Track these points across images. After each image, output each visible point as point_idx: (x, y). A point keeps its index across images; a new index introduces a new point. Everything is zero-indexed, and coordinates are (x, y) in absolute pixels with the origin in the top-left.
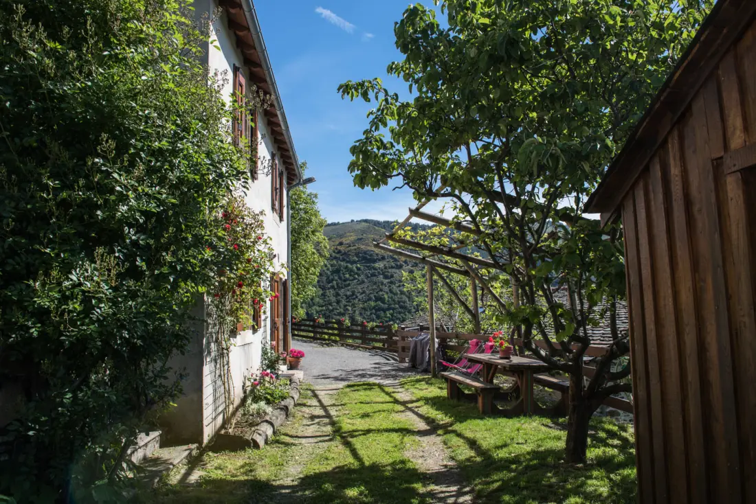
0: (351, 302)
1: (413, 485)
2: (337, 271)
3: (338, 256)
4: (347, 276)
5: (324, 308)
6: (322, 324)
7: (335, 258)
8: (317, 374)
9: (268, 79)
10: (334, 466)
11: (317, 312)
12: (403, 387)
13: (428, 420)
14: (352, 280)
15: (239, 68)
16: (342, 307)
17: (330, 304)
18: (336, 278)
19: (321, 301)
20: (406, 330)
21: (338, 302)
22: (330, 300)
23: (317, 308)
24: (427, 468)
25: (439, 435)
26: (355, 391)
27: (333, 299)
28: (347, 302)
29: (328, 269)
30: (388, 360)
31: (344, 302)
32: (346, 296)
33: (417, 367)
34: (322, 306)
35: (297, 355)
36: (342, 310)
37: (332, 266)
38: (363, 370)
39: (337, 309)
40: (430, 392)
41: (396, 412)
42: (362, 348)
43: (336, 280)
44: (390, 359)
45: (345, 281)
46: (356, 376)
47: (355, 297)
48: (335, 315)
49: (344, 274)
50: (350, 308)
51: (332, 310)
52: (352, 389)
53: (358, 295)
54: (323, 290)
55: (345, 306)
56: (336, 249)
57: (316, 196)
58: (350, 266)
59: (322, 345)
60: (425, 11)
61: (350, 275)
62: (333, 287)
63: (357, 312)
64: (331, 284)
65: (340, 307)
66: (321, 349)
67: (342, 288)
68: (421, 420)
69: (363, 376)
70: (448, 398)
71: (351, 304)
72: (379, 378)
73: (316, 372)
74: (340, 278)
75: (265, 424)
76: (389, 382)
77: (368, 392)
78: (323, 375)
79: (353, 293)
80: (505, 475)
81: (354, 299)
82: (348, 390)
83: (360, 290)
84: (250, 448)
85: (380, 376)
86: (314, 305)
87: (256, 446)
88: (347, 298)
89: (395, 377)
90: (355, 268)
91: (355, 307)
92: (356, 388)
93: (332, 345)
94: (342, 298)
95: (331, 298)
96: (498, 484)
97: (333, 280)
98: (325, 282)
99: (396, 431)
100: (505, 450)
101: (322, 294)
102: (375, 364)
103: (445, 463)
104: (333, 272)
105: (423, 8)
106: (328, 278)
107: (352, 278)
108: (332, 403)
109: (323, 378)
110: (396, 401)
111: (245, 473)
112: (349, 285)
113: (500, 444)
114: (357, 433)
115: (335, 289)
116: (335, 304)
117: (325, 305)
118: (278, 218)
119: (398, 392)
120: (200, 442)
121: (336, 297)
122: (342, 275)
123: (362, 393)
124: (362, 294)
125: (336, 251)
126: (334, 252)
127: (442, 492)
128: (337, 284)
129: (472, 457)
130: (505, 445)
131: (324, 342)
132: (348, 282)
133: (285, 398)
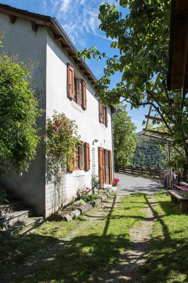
0: (157, 159)
1: (119, 249)
2: (151, 148)
3: (151, 142)
4: (155, 149)
5: (147, 162)
6: (135, 168)
7: (150, 142)
8: (123, 189)
9: (86, 68)
10: (92, 233)
11: (144, 164)
12: (155, 196)
13: (155, 213)
14: (157, 151)
15: (69, 64)
16: (154, 161)
17: (149, 160)
18: (151, 150)
19: (145, 159)
20: (164, 170)
21: (152, 160)
22: (149, 159)
23: (144, 162)
24: (135, 240)
25: (154, 221)
26: (133, 196)
27: (150, 158)
28: (156, 159)
29: (148, 147)
30: (159, 183)
31: (154, 160)
32: (155, 157)
33: (167, 187)
34: (146, 161)
35: (116, 181)
36: (154, 163)
37: (149, 146)
38: (143, 187)
39: (152, 162)
40: (165, 199)
41: (143, 208)
42: (150, 178)
43: (151, 151)
44: (160, 183)
45: (154, 151)
46: (138, 190)
47: (159, 157)
48: (151, 164)
49: (154, 149)
50: (157, 162)
51: (150, 163)
52: (132, 196)
53: (160, 156)
54: (146, 155)
55: (155, 161)
56: (151, 139)
57: (131, 117)
58: (156, 145)
59: (134, 176)
60: (109, 5)
61: (157, 149)
62: (150, 154)
63: (160, 164)
64: (149, 153)
65: (153, 162)
66: (134, 178)
67: (153, 154)
68: (152, 213)
69: (141, 190)
70: (171, 202)
71: (157, 160)
72: (148, 191)
73: (123, 188)
74: (152, 150)
75: (77, 210)
76: (152, 193)
77: (138, 198)
78: (125, 189)
79: (158, 156)
80: (170, 250)
81: (158, 158)
82: (130, 196)
83: (161, 155)
84: (63, 220)
85: (148, 190)
86: (143, 160)
87: (66, 220)
88: (156, 158)
89: (154, 191)
90: (158, 146)
91: (159, 162)
92: (134, 195)
93: (138, 177)
94: (154, 158)
95: (149, 158)
96: (163, 255)
97: (150, 151)
98: (146, 152)
99: (135, 217)
100: (180, 234)
101: (146, 157)
102: (150, 185)
103: (146, 238)
104: (149, 148)
105: (108, 4)
106: (148, 150)
107: (157, 150)
108: (118, 202)
109: (125, 190)
110: (147, 203)
111: (52, 233)
112: (156, 153)
113: (178, 230)
114: (116, 217)
115: (151, 155)
116: (151, 160)
117: (147, 161)
118: (105, 126)
119: (151, 198)
120: (44, 216)
121: (151, 158)
122: (153, 149)
123: (136, 198)
124: (161, 156)
125: (151, 140)
126: (150, 140)
127: (132, 255)
128: (151, 153)
129: (160, 236)
130: (181, 231)
131: (136, 175)
132: (156, 152)
133: (97, 199)
